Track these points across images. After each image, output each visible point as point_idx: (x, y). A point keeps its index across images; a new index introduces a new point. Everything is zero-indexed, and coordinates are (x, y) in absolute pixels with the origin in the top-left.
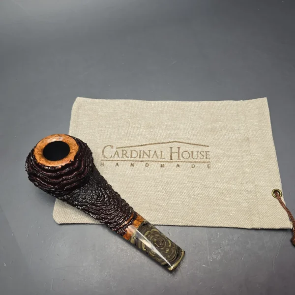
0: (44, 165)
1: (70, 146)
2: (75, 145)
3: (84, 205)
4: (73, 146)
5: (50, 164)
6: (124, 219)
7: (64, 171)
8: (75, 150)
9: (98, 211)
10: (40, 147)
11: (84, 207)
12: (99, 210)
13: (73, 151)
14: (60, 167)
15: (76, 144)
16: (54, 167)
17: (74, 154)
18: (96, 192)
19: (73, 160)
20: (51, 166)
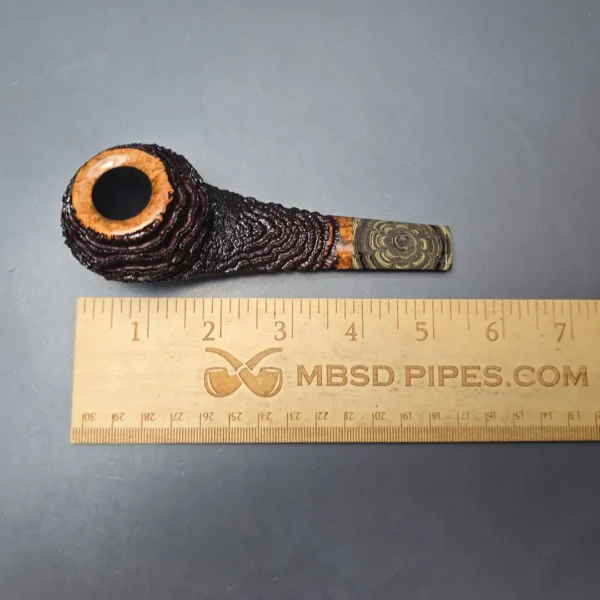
0: (128, 235)
1: (139, 167)
2: (149, 161)
3: (238, 260)
4: (147, 164)
5: (136, 225)
6: (323, 239)
7: (171, 222)
8: (158, 169)
9: (267, 254)
10: (83, 205)
11: (239, 263)
12: (270, 252)
13: (157, 172)
14: (160, 218)
15: (151, 156)
16: (150, 226)
17: (164, 176)
18: (241, 225)
19: (172, 191)
20: (141, 227)
